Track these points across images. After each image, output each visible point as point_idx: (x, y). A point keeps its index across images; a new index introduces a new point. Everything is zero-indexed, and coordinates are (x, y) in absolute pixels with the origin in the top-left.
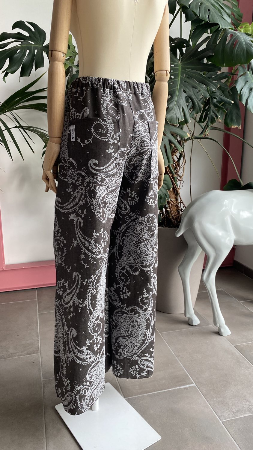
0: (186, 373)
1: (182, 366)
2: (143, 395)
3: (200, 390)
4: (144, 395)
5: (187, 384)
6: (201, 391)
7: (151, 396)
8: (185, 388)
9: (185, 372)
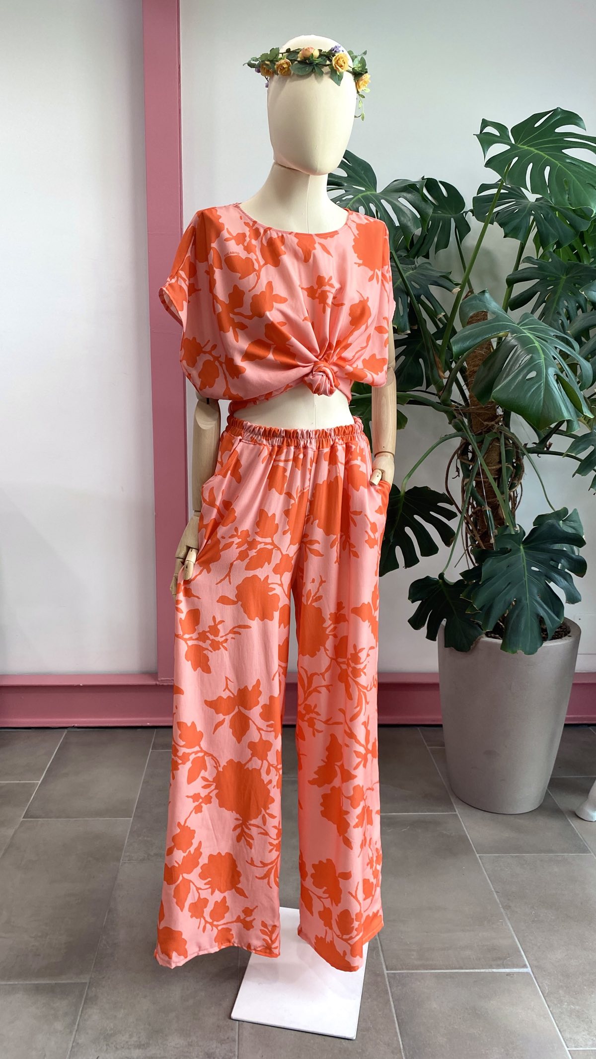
0: (517, 945)
1: (511, 929)
2: (422, 971)
3: (537, 983)
4: (425, 971)
5: (514, 966)
6: (540, 985)
7: (437, 976)
8: (508, 974)
9: (515, 941)
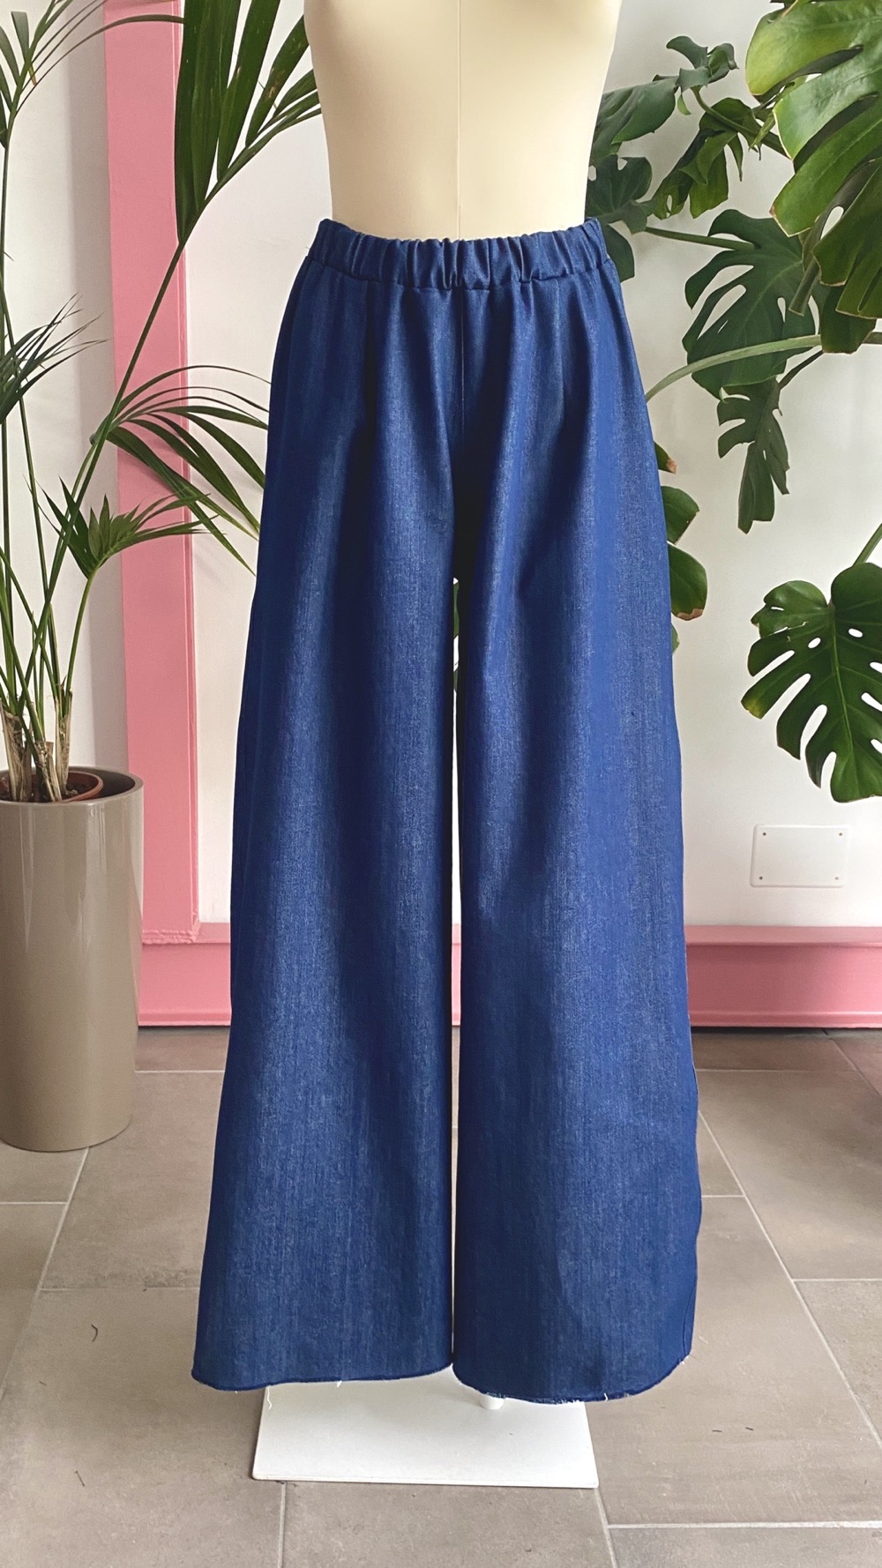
2: (687, 1526)
4: (694, 1526)
